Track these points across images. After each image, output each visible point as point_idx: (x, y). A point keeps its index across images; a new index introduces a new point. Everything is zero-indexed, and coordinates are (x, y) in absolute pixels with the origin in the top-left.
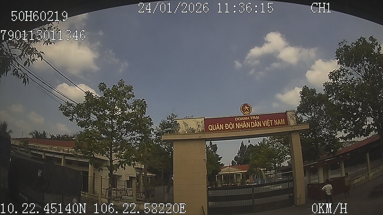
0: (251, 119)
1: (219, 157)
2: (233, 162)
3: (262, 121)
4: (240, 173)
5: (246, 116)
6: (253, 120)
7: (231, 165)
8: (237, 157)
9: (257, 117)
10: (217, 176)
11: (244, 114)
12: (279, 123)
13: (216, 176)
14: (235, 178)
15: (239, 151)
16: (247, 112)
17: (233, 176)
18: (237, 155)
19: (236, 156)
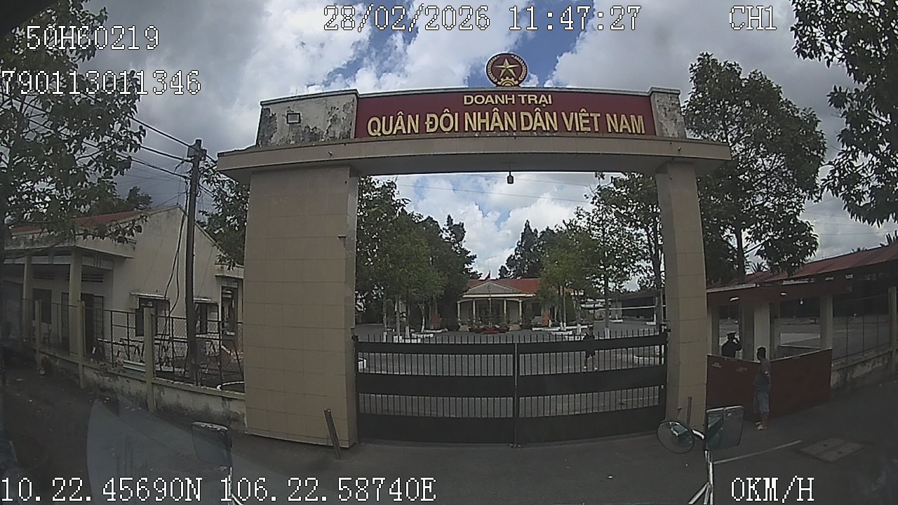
0: (523, 102)
1: (469, 255)
2: (503, 270)
3: (563, 114)
4: (517, 300)
5: (505, 92)
6: (531, 108)
7: (499, 277)
8: (514, 258)
9: (543, 96)
10: (460, 304)
11: (498, 85)
12: (622, 127)
13: (458, 302)
14: (505, 312)
15: (519, 244)
16: (507, 78)
17: (501, 307)
18: (514, 254)
19: (511, 256)
